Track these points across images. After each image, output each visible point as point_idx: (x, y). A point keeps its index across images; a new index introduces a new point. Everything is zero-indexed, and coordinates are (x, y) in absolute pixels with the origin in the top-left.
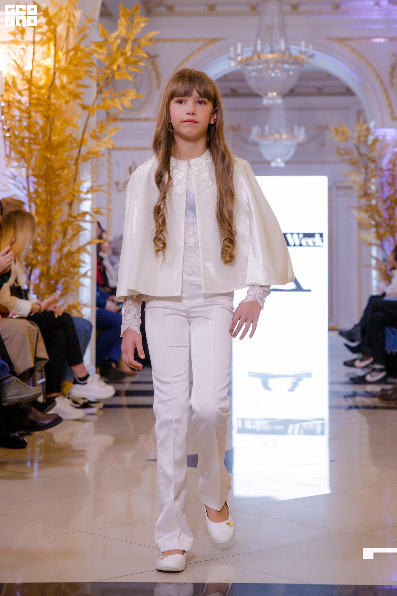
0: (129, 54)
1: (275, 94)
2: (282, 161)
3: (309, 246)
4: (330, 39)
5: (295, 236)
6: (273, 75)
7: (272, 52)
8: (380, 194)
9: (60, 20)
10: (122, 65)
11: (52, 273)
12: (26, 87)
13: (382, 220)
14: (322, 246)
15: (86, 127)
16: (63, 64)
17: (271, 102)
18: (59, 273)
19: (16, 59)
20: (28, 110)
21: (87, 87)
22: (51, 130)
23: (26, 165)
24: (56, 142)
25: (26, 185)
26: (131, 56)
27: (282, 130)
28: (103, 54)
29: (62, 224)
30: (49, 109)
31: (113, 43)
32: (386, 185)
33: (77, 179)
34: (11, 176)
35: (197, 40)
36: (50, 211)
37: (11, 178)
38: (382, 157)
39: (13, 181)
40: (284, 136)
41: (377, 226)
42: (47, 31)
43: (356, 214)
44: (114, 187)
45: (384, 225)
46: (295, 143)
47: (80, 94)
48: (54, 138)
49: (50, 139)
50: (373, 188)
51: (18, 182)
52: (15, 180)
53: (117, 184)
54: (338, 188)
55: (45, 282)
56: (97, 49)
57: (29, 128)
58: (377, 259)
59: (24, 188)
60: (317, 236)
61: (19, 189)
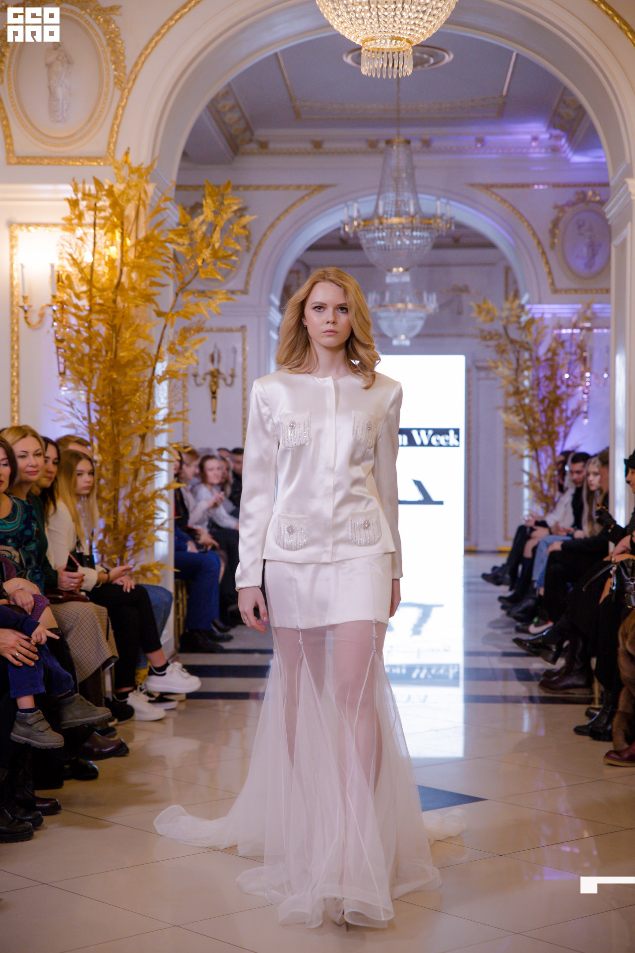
0: (217, 245)
1: (401, 269)
2: (407, 338)
3: (441, 445)
4: (473, 185)
5: (423, 433)
6: (399, 242)
7: (398, 214)
8: (536, 392)
9: (128, 201)
10: (209, 260)
11: (121, 525)
12: (85, 288)
13: (537, 424)
14: (458, 446)
15: (162, 338)
16: (131, 255)
17: (396, 280)
18: (128, 525)
19: (71, 251)
20: (89, 319)
21: (163, 286)
22: (117, 341)
23: (86, 388)
24: (125, 360)
25: (86, 415)
26: (220, 247)
27: (408, 299)
28: (183, 245)
29: (133, 463)
30: (114, 316)
31: (196, 231)
32: (543, 380)
33: (151, 404)
34: (68, 403)
35: (299, 187)
36: (117, 448)
37: (68, 405)
38: (537, 343)
39: (70, 409)
40: (410, 306)
41: (531, 432)
42: (111, 215)
43: (502, 415)
44: (192, 379)
45: (540, 430)
46: (422, 314)
47: (154, 294)
48: (122, 354)
49: (116, 355)
50: (527, 383)
51: (76, 411)
52: (73, 409)
53: (195, 376)
54: (479, 368)
55: (112, 538)
56: (175, 238)
57: (89, 341)
58: (529, 474)
59: (84, 418)
60: (452, 433)
61: (78, 418)
